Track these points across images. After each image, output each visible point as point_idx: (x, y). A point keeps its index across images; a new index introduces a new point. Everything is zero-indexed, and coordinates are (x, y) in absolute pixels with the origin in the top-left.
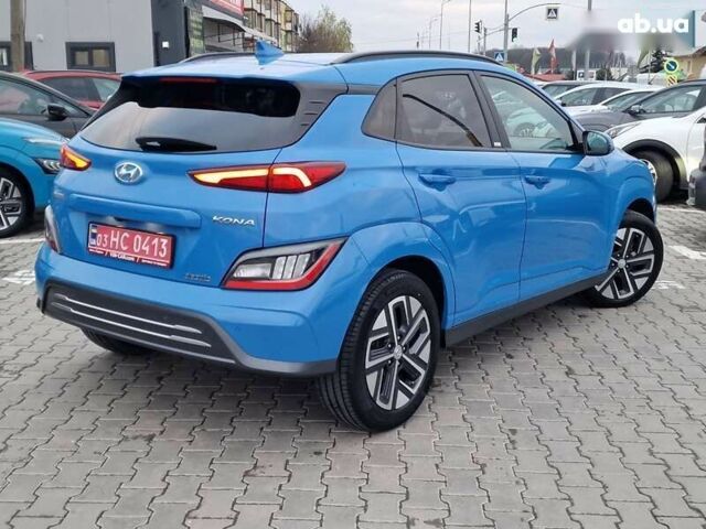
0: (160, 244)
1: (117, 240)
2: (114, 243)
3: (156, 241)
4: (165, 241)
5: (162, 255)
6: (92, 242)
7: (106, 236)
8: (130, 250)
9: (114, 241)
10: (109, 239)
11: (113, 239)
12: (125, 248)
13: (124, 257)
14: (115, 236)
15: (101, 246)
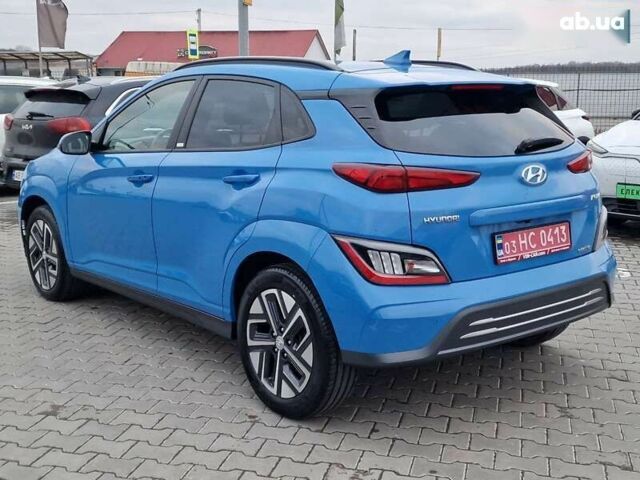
0: (560, 231)
1: (525, 242)
2: (523, 245)
3: (557, 230)
4: (563, 228)
5: (564, 241)
6: (500, 253)
7: (514, 242)
8: (539, 246)
9: (523, 244)
10: (518, 244)
11: (521, 242)
12: (533, 247)
13: (536, 255)
14: (523, 239)
15: (512, 254)
